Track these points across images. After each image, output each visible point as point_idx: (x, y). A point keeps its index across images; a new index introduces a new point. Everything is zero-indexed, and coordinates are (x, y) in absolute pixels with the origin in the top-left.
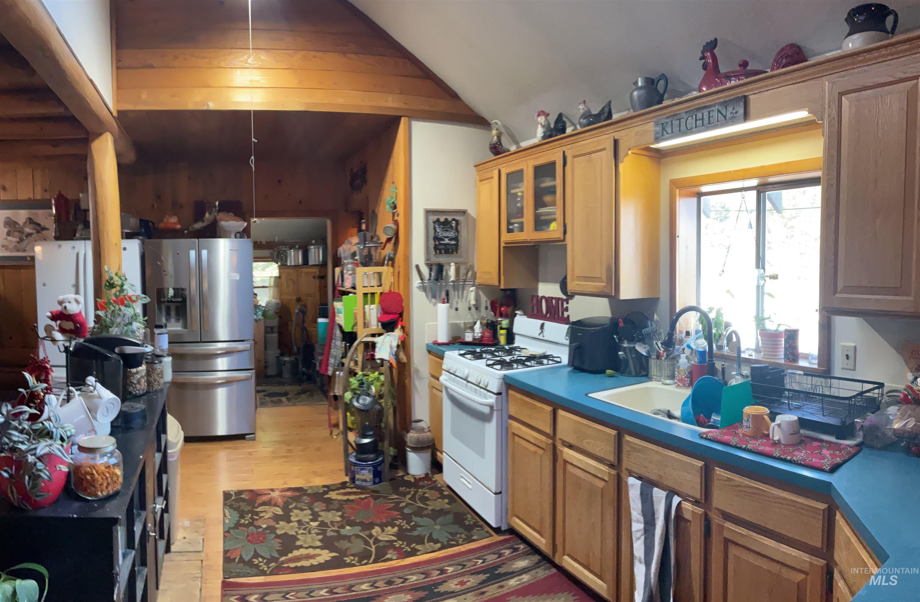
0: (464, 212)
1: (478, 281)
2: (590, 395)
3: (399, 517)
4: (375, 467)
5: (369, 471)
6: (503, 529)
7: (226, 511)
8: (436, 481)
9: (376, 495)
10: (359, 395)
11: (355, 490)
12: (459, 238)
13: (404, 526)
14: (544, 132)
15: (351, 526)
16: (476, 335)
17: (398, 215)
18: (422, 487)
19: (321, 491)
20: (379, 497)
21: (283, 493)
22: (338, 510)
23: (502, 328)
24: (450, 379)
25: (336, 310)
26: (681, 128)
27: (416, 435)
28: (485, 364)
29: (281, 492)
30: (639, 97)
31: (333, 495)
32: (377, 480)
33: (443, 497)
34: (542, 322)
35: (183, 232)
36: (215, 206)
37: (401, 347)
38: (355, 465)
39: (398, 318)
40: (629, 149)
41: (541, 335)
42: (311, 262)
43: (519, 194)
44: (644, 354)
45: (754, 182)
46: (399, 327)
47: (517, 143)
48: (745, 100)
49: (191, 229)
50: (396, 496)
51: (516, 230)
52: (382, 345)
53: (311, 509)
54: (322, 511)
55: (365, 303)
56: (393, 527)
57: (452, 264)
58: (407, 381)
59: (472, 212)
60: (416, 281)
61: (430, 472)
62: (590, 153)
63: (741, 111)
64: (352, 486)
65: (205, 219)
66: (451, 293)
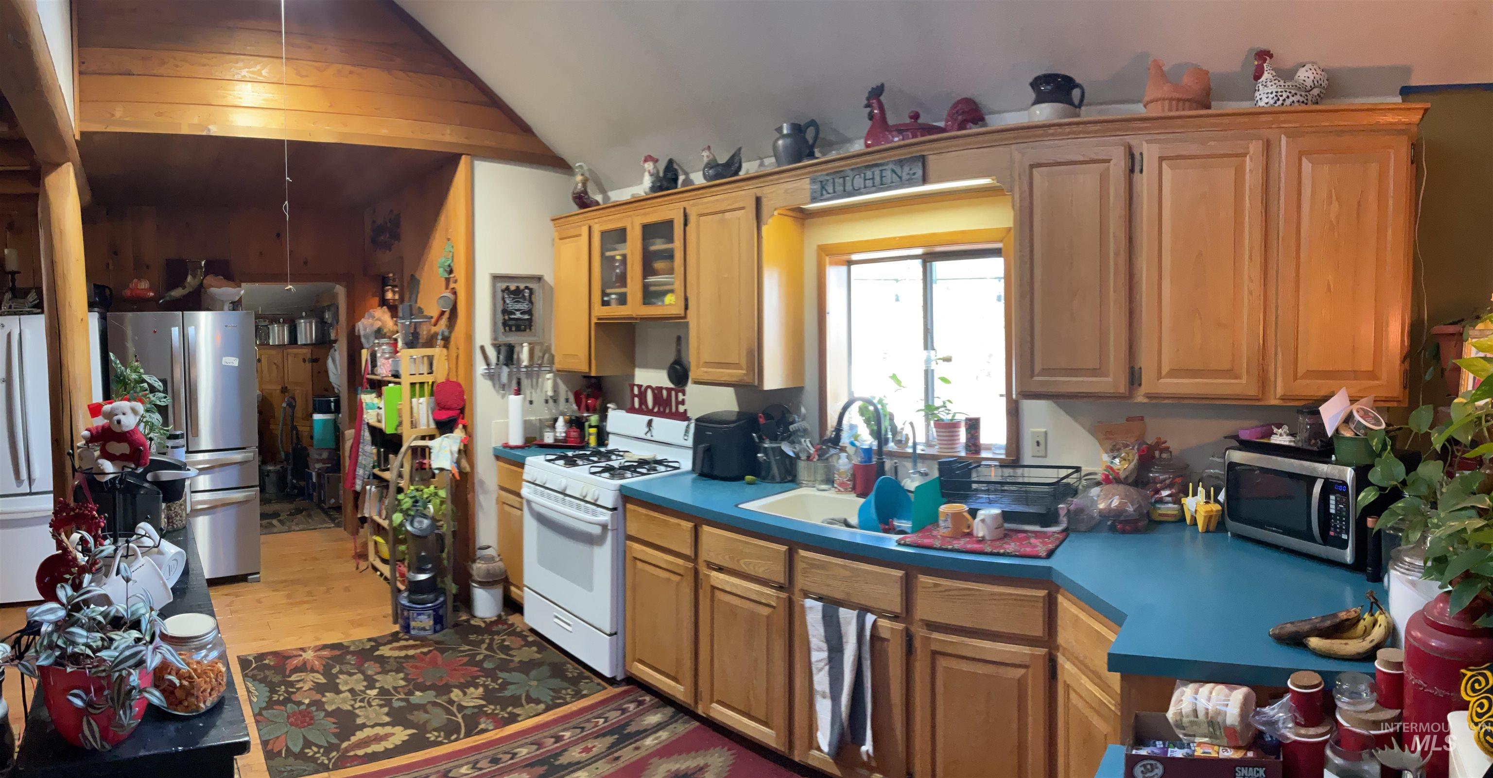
0: (539, 279)
1: (557, 366)
2: (740, 506)
3: (480, 673)
4: (435, 610)
5: (429, 616)
6: (619, 679)
7: (250, 685)
8: (513, 625)
9: (441, 647)
10: (413, 517)
11: (411, 642)
12: (534, 312)
13: (489, 685)
14: (653, 183)
15: (422, 691)
16: (558, 434)
17: (456, 282)
18: (498, 633)
19: (368, 647)
20: (447, 650)
21: (319, 653)
22: (398, 671)
23: (591, 426)
24: (535, 492)
25: (364, 405)
26: (847, 188)
27: (485, 565)
28: (587, 472)
29: (316, 651)
30: (785, 147)
31: (385, 651)
32: (438, 627)
33: (529, 644)
34: (650, 418)
35: (157, 302)
36: (201, 268)
37: (463, 453)
38: (410, 609)
39: (459, 415)
40: (775, 209)
41: (649, 434)
42: (301, 340)
43: (618, 257)
44: (791, 454)
45: (919, 251)
46: (460, 426)
47: (603, 191)
48: (923, 159)
49: (168, 298)
50: (467, 648)
51: (613, 302)
52: (439, 451)
53: (363, 673)
54: (379, 673)
55: (413, 395)
56: (476, 688)
57: (525, 344)
58: (469, 496)
59: (549, 278)
60: (480, 367)
61: (503, 614)
62: (724, 212)
63: (920, 173)
64: (407, 637)
65: (187, 285)
66: (525, 382)
